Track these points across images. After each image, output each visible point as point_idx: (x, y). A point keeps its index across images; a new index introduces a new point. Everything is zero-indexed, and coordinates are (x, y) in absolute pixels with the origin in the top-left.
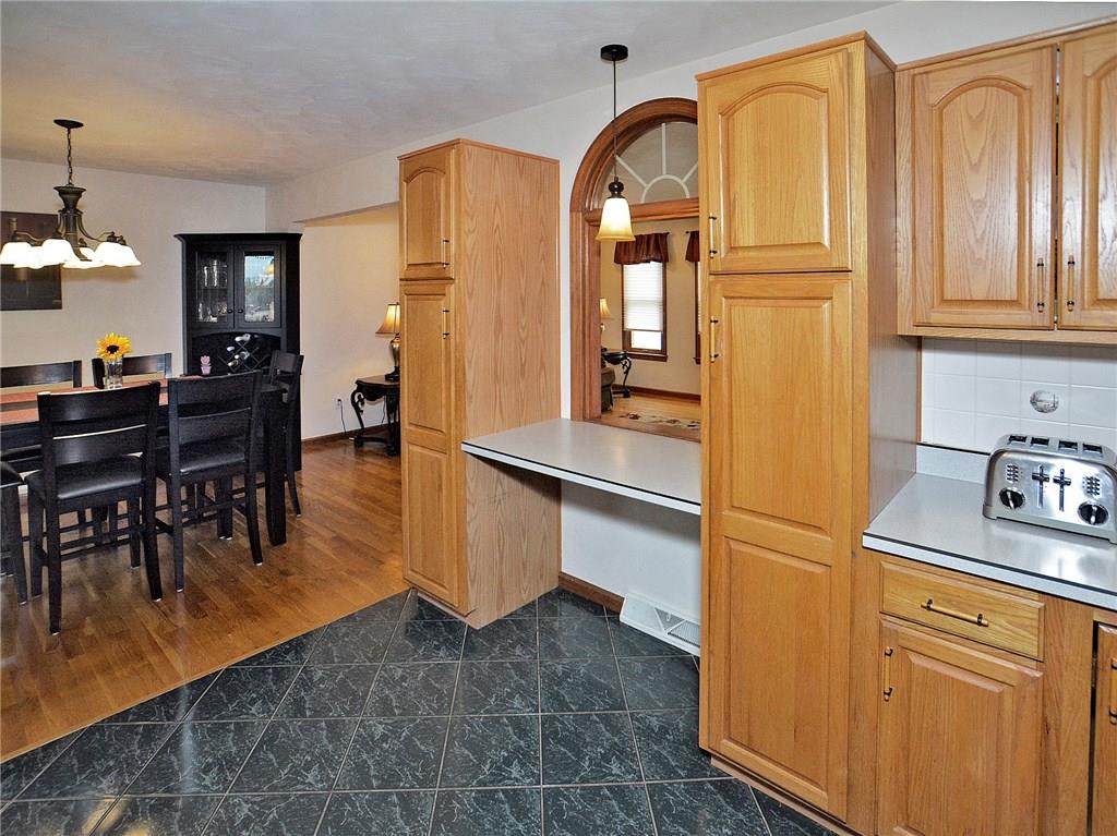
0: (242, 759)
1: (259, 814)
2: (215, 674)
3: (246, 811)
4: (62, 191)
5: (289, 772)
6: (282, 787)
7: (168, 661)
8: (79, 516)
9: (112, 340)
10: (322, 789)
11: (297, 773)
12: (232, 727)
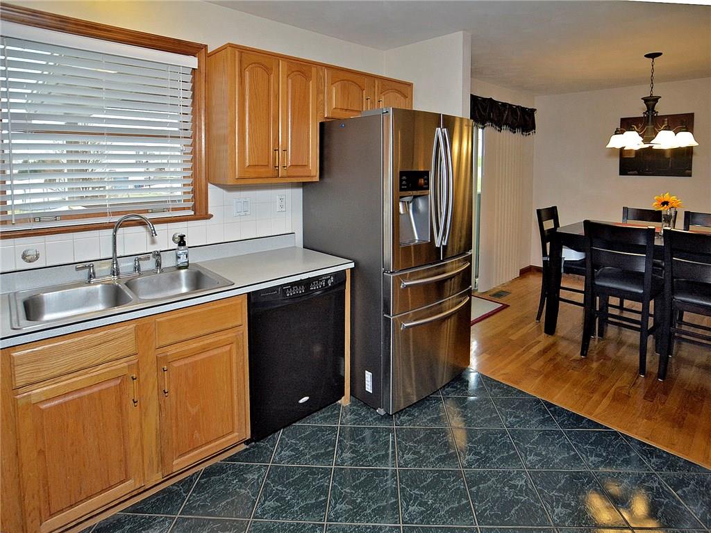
0: (552, 468)
1: (521, 491)
2: (606, 428)
3: (520, 483)
4: (646, 100)
5: (556, 496)
6: (544, 496)
7: (599, 404)
8: (620, 301)
9: (666, 197)
10: (553, 520)
11: (558, 501)
12: (573, 453)
